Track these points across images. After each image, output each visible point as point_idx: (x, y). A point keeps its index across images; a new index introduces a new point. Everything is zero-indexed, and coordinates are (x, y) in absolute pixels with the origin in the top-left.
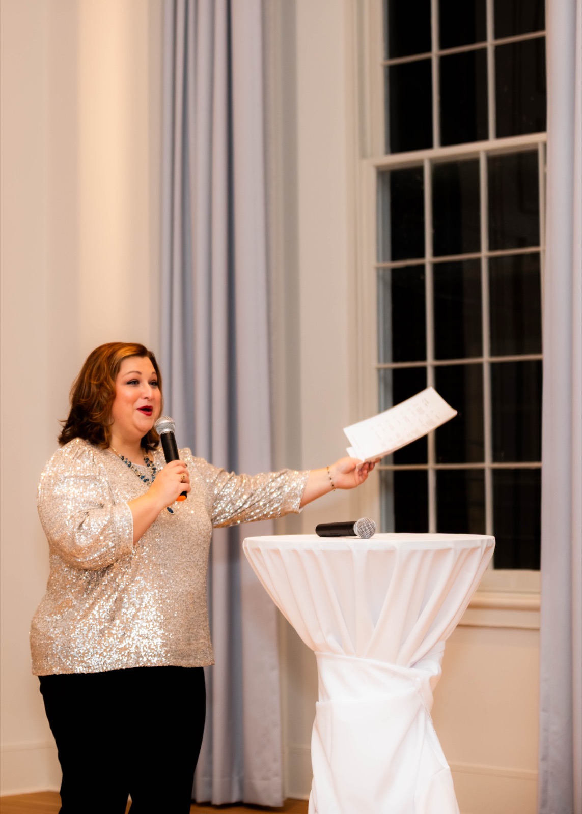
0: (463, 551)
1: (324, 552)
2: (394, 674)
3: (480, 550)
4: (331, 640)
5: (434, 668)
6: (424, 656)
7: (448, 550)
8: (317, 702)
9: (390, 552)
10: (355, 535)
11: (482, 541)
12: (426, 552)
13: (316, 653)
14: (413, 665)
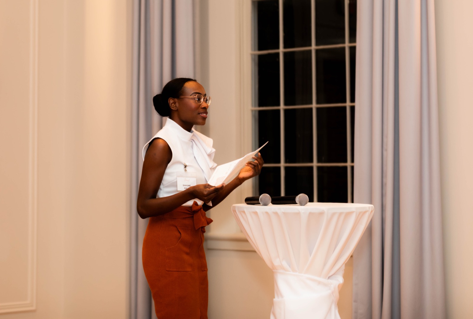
0: (360, 213)
1: (284, 213)
2: (319, 283)
3: (368, 212)
4: (285, 264)
5: (340, 280)
6: (336, 272)
7: (352, 212)
8: (274, 299)
9: (321, 214)
10: (297, 204)
11: (369, 207)
12: (341, 214)
13: (274, 271)
14: (329, 278)
